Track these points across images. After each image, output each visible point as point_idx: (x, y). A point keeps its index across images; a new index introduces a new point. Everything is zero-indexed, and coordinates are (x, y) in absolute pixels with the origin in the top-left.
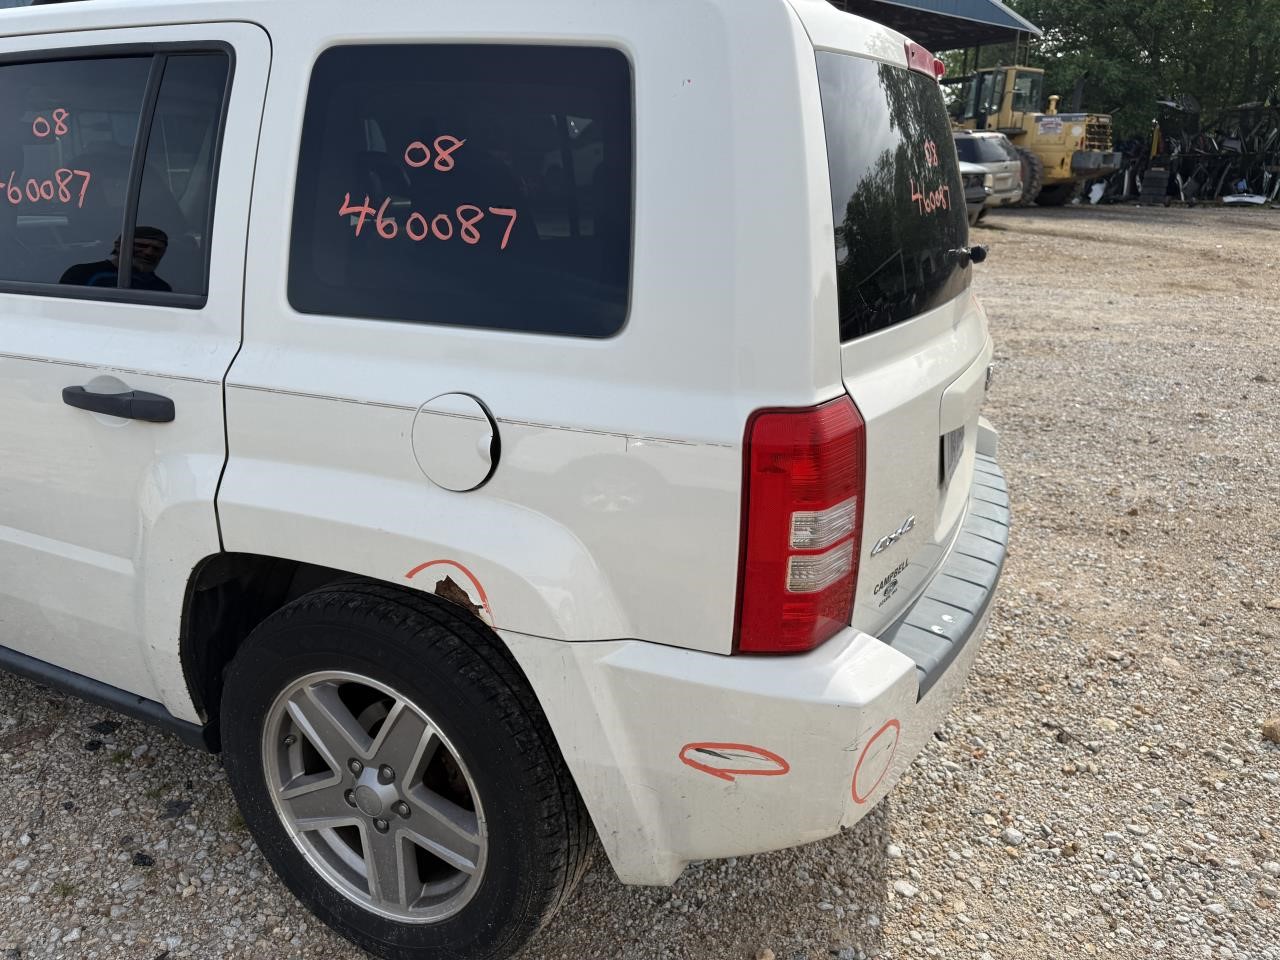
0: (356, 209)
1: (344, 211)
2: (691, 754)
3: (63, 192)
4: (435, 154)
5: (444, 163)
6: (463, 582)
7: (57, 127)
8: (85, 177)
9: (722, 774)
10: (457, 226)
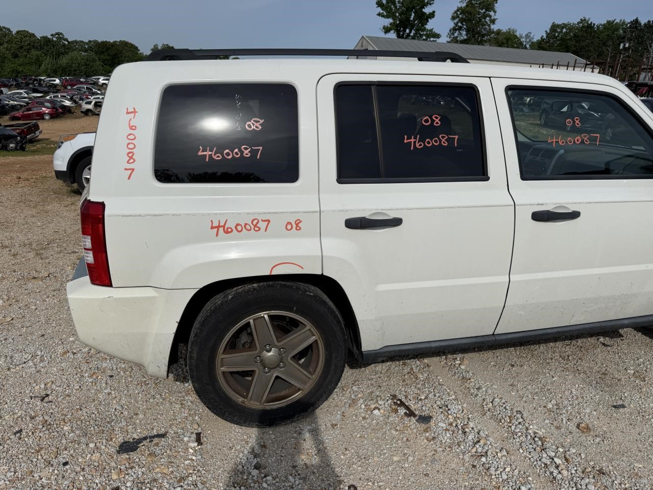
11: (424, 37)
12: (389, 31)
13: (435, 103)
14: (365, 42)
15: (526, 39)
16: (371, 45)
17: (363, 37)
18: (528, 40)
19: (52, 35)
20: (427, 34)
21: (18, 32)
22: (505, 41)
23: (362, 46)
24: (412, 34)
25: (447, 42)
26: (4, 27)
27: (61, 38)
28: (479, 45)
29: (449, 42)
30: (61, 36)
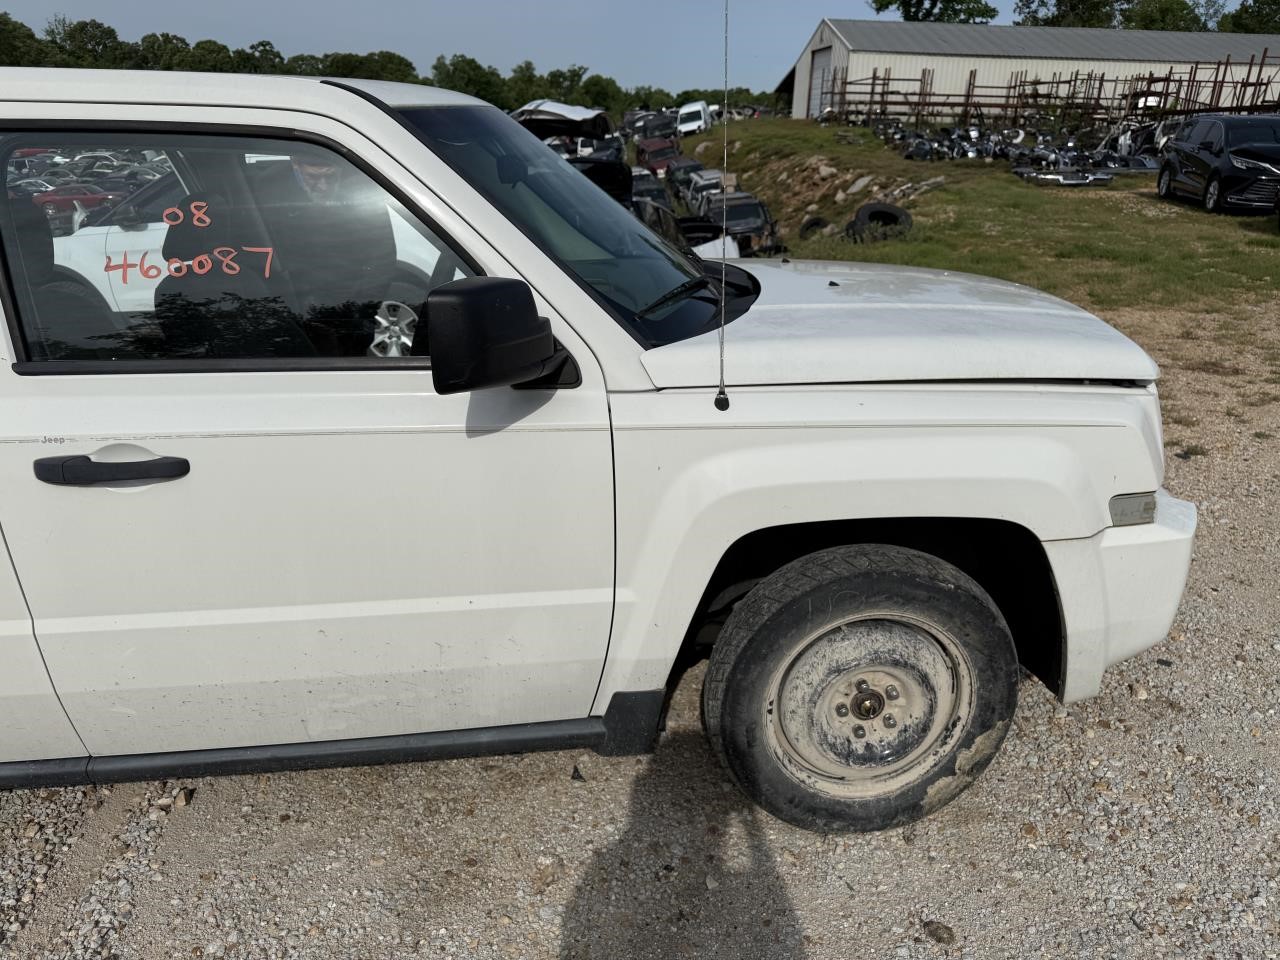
11: (962, 17)
12: (887, 7)
13: (955, 154)
14: (827, 33)
15: (1208, 10)
16: (838, 37)
17: (823, 21)
18: (1211, 11)
19: (252, 47)
20: (969, 8)
21: (198, 45)
22: (1158, 16)
23: (822, 40)
24: (936, 11)
25: (1014, 23)
26: (175, 37)
27: (267, 51)
28: (1083, 26)
29: (1018, 24)
30: (268, 48)
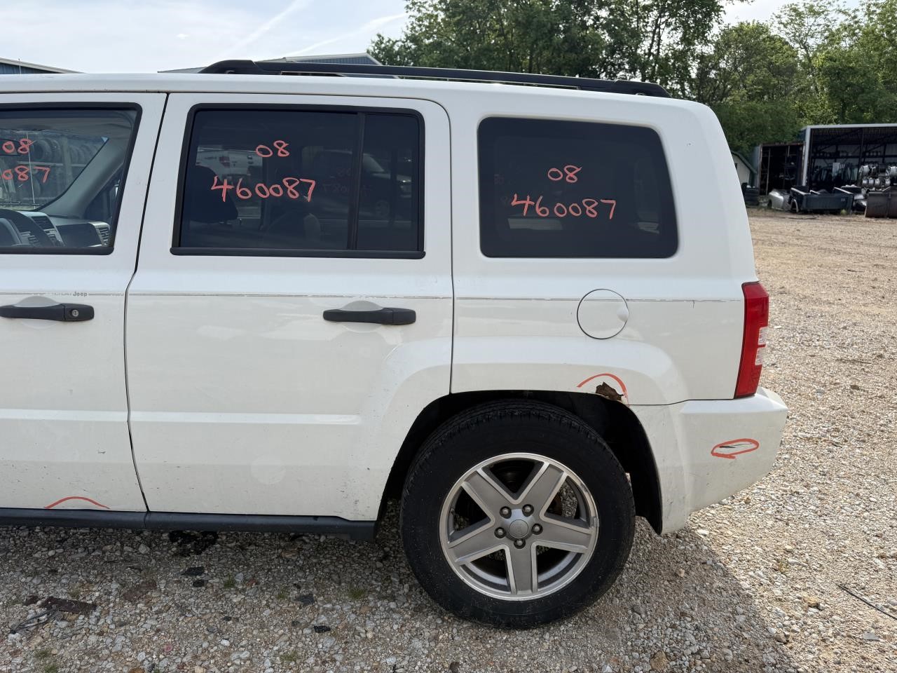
0: (522, 202)
1: (514, 203)
2: (719, 450)
3: (291, 192)
4: (565, 175)
5: (571, 178)
6: (612, 384)
7: (279, 152)
8: (311, 184)
9: (730, 456)
10: (584, 209)
